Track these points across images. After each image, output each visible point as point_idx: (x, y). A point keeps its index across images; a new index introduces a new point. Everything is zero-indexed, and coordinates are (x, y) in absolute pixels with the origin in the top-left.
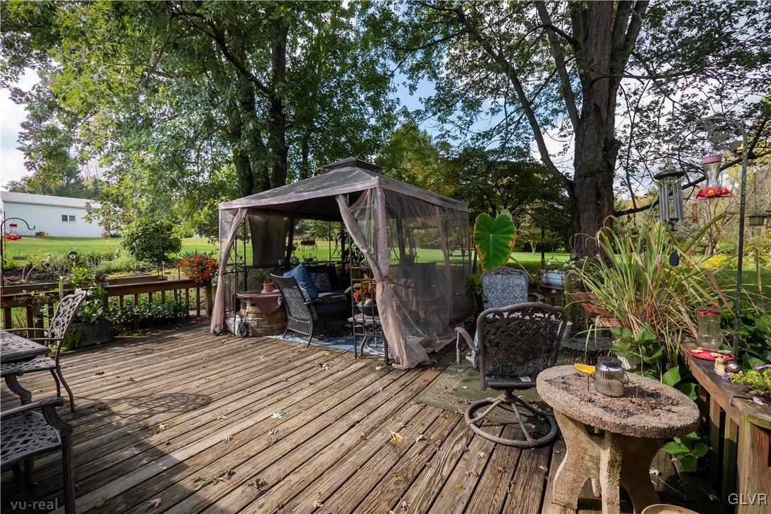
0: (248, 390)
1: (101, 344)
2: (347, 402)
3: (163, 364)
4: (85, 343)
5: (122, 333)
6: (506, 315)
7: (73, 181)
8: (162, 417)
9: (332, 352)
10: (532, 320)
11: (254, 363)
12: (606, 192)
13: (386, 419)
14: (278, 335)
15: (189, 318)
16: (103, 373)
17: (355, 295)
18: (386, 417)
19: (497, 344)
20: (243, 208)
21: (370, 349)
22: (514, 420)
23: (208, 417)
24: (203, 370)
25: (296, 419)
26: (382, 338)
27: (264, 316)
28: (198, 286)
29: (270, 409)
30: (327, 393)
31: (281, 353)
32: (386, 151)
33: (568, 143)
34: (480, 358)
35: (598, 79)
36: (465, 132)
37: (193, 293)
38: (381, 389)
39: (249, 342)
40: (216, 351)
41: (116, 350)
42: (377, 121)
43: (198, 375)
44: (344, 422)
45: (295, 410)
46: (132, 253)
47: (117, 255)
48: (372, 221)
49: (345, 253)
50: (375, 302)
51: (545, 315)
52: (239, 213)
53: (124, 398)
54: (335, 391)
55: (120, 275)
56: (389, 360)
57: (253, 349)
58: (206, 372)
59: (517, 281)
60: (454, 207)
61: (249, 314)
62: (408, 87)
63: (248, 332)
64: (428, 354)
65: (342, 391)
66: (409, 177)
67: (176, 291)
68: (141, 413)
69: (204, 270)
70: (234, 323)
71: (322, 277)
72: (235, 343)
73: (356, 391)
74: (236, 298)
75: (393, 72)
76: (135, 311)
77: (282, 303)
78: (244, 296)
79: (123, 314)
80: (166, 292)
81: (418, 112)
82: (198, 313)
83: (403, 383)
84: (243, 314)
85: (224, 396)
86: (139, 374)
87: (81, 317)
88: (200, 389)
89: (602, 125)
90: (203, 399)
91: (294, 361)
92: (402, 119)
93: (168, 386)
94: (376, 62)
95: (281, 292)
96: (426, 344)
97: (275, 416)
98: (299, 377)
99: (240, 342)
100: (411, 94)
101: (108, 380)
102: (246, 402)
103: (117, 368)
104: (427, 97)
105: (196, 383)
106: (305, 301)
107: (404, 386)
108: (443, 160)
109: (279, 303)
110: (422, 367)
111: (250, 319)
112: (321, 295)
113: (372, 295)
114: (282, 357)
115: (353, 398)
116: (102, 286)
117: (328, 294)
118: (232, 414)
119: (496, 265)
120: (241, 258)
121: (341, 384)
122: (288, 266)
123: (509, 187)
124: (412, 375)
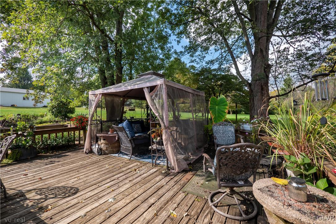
0: (98, 185)
1: (31, 158)
2: (148, 192)
3: (58, 169)
4: (22, 158)
5: (42, 152)
6: (231, 149)
7: (29, 82)
8: (51, 201)
9: (141, 163)
10: (246, 152)
11: (103, 169)
12: (266, 87)
13: (168, 202)
14: (116, 154)
15: (75, 145)
16: (27, 174)
17: (152, 136)
18: (168, 201)
19: (226, 164)
20: (100, 94)
21: (159, 161)
22: (234, 203)
23: (75, 201)
24: (77, 173)
25: (121, 202)
26: (165, 156)
27: (109, 145)
28: (79, 130)
29: (108, 196)
30: (138, 186)
31: (117, 163)
32: (167, 69)
33: (247, 66)
34: (217, 171)
35: (262, 37)
36: (202, 61)
37: (77, 133)
38: (165, 184)
39: (101, 157)
40: (85, 162)
41: (37, 161)
42: (163, 56)
43: (74, 175)
44: (146, 203)
45: (121, 196)
46: (53, 114)
47: (46, 115)
48: (161, 100)
49: (148, 115)
50: (162, 139)
51: (252, 149)
52: (98, 96)
53: (34, 189)
54: (142, 185)
55: (46, 124)
56: (169, 167)
57: (103, 161)
58: (78, 174)
59: (230, 129)
60: (198, 94)
61: (102, 144)
62: (177, 41)
63: (101, 153)
64: (188, 164)
65: (145, 185)
66: (177, 81)
67: (69, 133)
68: (41, 199)
69: (82, 123)
70: (95, 148)
71: (137, 126)
72: (95, 158)
73: (152, 185)
74: (96, 136)
75: (170, 34)
76: (48, 142)
77: (118, 139)
78: (100, 135)
79: (42, 143)
80: (64, 133)
81: (181, 52)
82: (80, 142)
83: (176, 180)
84: (100, 144)
85: (85, 188)
86: (45, 175)
87: (21, 145)
88: (74, 184)
89: (264, 57)
90: (74, 190)
91: (123, 168)
92: (174, 55)
93: (58, 182)
94: (163, 30)
95: (117, 133)
96: (186, 159)
97: (110, 200)
98: (124, 177)
99: (97, 157)
100: (178, 44)
101: (29, 179)
102: (96, 191)
103: (35, 172)
104: (185, 46)
105: (72, 181)
106: (129, 138)
107: (176, 182)
108: (192, 73)
109: (117, 139)
110: (185, 171)
111: (103, 146)
112: (136, 135)
113: (160, 135)
114: (117, 166)
115: (151, 189)
116: (32, 130)
117: (140, 134)
118: (88, 199)
119: (219, 121)
120: (99, 117)
121: (145, 181)
122: (121, 121)
123: (221, 85)
124: (180, 175)
